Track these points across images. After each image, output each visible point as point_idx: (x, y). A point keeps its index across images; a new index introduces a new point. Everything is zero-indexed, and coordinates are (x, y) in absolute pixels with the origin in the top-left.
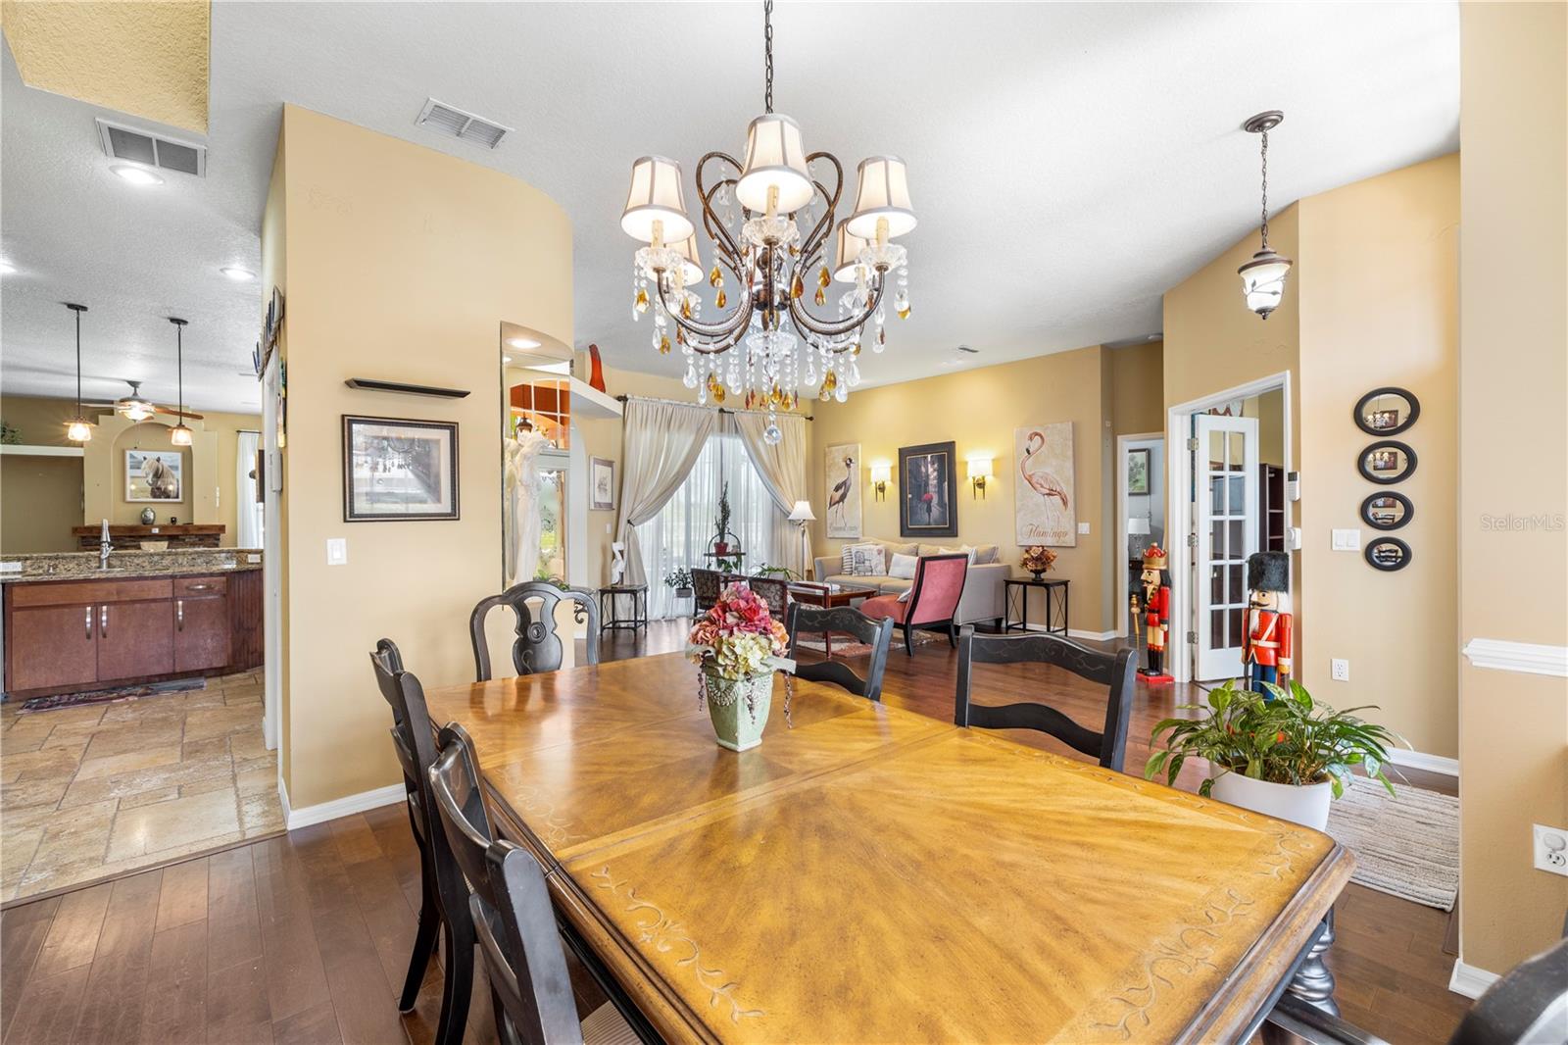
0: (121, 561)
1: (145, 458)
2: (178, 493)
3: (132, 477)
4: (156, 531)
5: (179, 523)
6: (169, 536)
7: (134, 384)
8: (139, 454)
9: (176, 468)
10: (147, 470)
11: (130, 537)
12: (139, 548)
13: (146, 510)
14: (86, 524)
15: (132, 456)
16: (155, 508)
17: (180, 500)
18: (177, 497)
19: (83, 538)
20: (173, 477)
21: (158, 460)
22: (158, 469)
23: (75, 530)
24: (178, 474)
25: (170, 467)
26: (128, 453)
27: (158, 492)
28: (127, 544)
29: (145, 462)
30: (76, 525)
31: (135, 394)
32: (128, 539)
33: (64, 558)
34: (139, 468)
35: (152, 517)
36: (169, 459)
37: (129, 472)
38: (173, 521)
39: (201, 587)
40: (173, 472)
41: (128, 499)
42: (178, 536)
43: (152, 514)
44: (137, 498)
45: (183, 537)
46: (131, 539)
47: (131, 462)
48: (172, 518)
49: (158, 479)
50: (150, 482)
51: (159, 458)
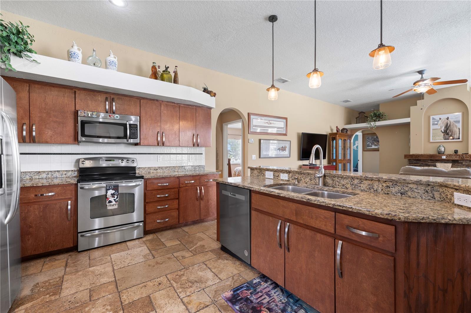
0: (333, 180)
1: (440, 119)
2: (459, 136)
3: (433, 129)
4: (444, 157)
5: (460, 153)
6: (453, 160)
7: (421, 72)
8: (437, 117)
9: (458, 122)
10: (441, 125)
11: (431, 160)
12: (435, 166)
13: (440, 146)
14: (411, 153)
15: (433, 119)
16: (445, 145)
17: (460, 140)
18: (459, 139)
19: (409, 159)
20: (456, 127)
21: (448, 119)
22: (447, 124)
23: (406, 156)
24: (460, 125)
25: (454, 121)
26: (431, 117)
27: (448, 136)
28: (429, 164)
29: (440, 121)
30: (406, 154)
31: (422, 77)
32: (430, 161)
33: (304, 174)
34: (437, 125)
35: (443, 150)
36: (454, 118)
37: (432, 127)
38: (456, 152)
39: (364, 233)
40: (456, 124)
41: (431, 141)
42: (458, 161)
43: (443, 148)
44: (436, 140)
45: (462, 162)
46: (431, 161)
47: (433, 122)
48: (455, 150)
49: (447, 129)
50: (443, 131)
51: (448, 117)
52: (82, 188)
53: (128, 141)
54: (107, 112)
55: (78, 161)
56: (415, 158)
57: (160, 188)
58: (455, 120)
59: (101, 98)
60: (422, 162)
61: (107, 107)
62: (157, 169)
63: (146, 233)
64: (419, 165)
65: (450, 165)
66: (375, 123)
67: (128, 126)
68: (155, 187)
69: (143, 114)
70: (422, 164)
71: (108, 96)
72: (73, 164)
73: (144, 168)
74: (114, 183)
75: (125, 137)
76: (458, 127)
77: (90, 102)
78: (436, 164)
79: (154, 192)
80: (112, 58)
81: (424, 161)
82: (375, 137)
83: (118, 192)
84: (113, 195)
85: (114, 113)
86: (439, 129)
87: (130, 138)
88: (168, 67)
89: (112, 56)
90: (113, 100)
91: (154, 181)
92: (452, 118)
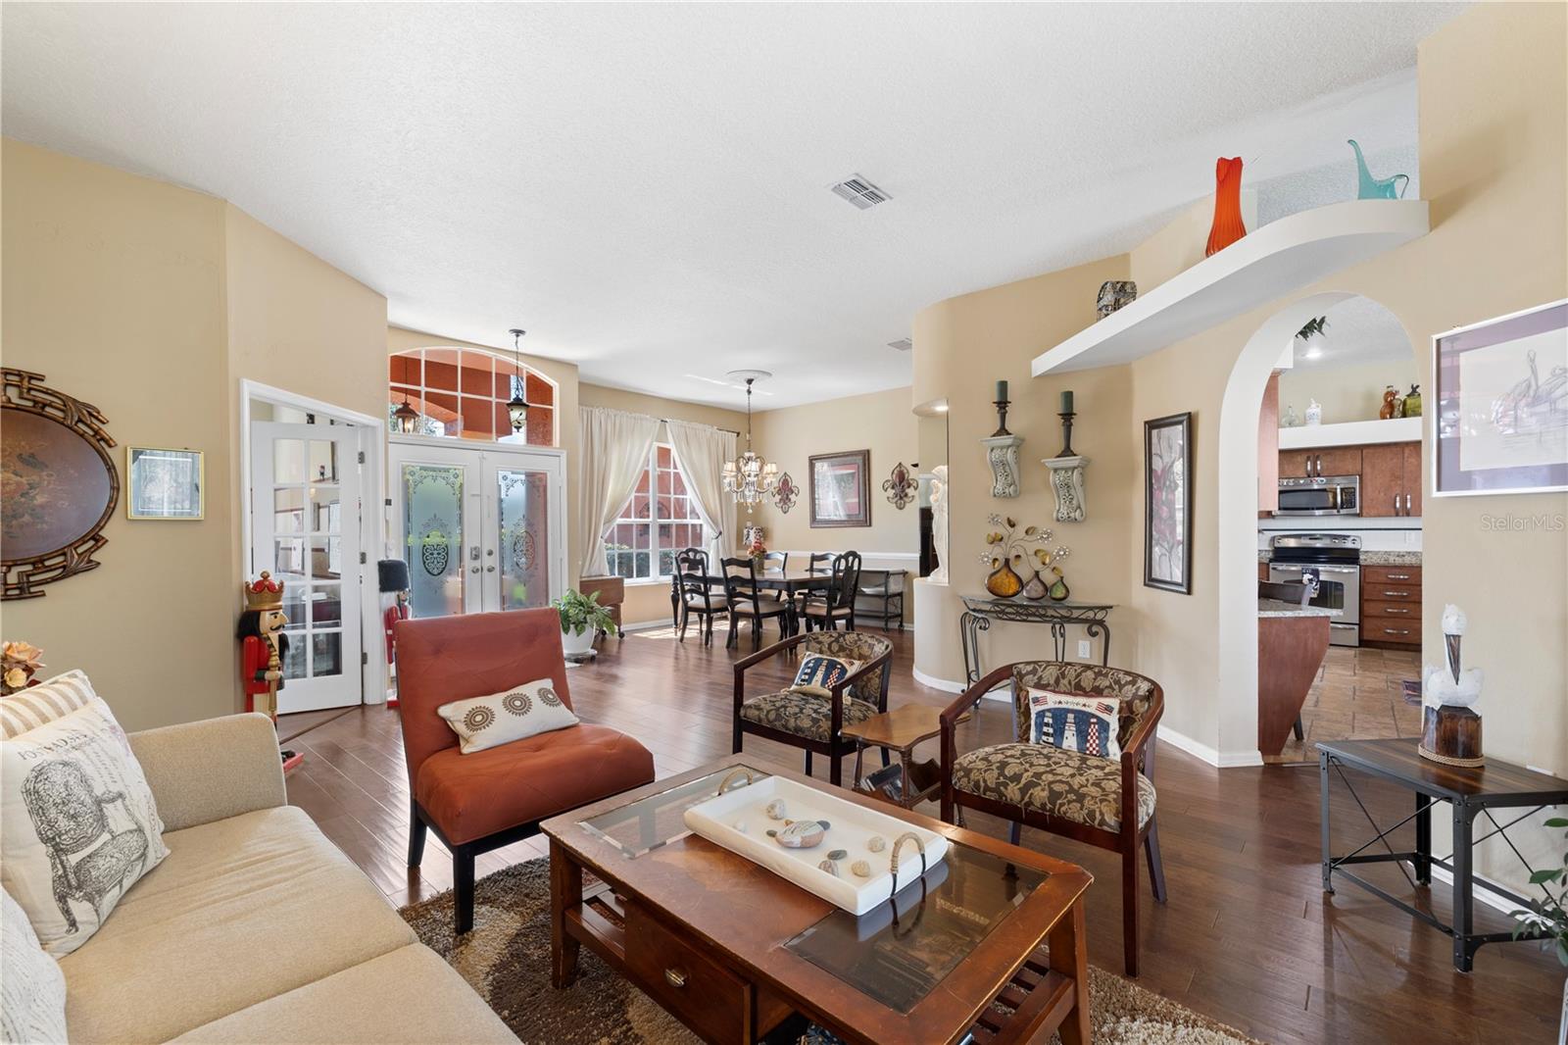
52: (1274, 569)
53: (1338, 512)
54: (1309, 476)
55: (1273, 539)
57: (1389, 581)
59: (1300, 459)
61: (1309, 468)
62: (1403, 556)
63: (1363, 643)
67: (1339, 491)
68: (1382, 579)
69: (1367, 469)
71: (1310, 454)
72: (1267, 542)
73: (1377, 553)
74: (1313, 566)
75: (1335, 506)
77: (1286, 467)
79: (1381, 587)
80: (1315, 409)
83: (1318, 578)
84: (1311, 581)
85: (1319, 476)
87: (1342, 508)
88: (1418, 387)
89: (1313, 406)
90: (1318, 458)
91: (1379, 570)
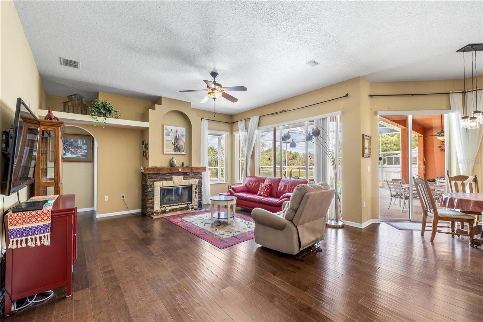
1: (171, 130)
2: (184, 149)
3: (167, 140)
4: (180, 170)
5: (186, 165)
6: (183, 173)
7: (214, 75)
8: (169, 128)
9: (184, 136)
10: (172, 136)
11: (168, 173)
12: (171, 179)
13: (172, 158)
14: (150, 167)
15: (166, 129)
16: (176, 157)
19: (148, 173)
20: (182, 140)
21: (177, 131)
22: (176, 136)
24: (184, 139)
26: (165, 126)
27: (177, 149)
28: (167, 177)
29: (172, 132)
30: (146, 167)
34: (169, 135)
35: (175, 163)
37: (166, 137)
40: (182, 138)
41: (165, 152)
42: (186, 173)
43: (175, 161)
44: (169, 152)
45: (189, 174)
46: (168, 175)
47: (166, 132)
48: (182, 163)
49: (177, 141)
50: (173, 143)
51: (177, 130)
56: (157, 171)
58: (182, 134)
60: (161, 176)
64: (158, 179)
65: (182, 177)
66: (105, 119)
70: (161, 178)
76: (183, 141)
78: (173, 177)
81: (163, 174)
82: (72, 140)
86: (171, 140)
92: (180, 132)
